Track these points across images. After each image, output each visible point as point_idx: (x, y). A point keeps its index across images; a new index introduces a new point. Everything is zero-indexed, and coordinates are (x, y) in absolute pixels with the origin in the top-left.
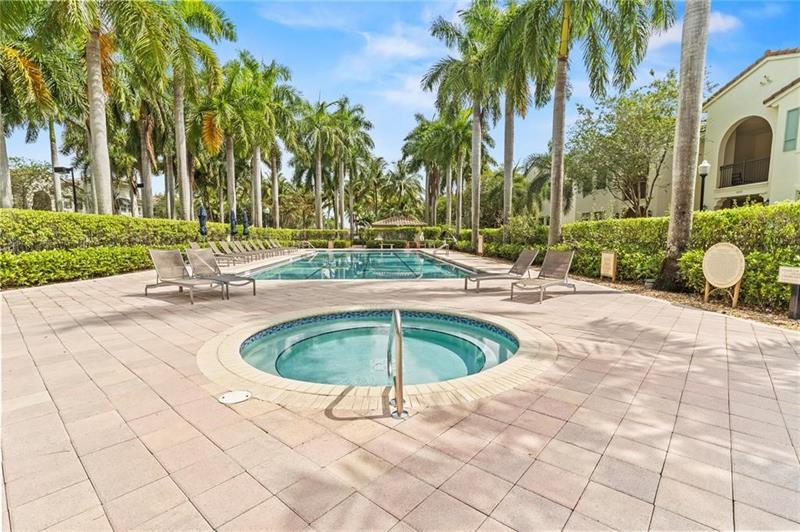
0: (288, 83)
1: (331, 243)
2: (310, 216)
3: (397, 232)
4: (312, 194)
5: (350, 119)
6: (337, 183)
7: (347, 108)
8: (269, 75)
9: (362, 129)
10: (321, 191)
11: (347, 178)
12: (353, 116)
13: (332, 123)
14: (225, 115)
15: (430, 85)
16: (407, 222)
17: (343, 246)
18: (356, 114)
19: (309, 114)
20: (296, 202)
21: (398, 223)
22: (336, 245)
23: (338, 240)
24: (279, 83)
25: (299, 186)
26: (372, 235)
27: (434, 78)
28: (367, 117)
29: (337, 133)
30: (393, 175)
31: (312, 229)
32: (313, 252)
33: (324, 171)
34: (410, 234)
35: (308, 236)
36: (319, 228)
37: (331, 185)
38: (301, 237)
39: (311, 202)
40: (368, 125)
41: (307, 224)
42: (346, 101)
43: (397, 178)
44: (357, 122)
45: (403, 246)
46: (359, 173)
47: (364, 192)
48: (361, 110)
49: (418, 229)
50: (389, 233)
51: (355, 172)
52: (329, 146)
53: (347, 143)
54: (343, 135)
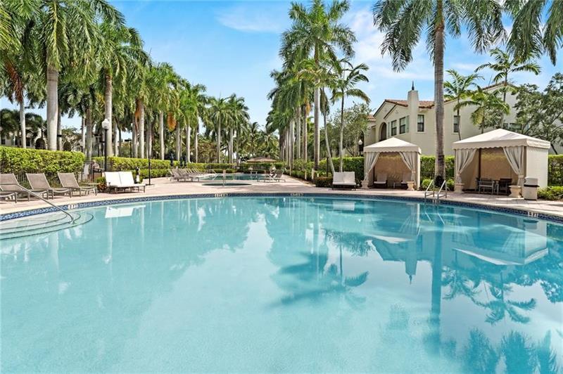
0: (204, 93)
1: (224, 171)
2: (214, 156)
3: (261, 165)
4: (215, 143)
5: (236, 105)
6: (229, 137)
7: (235, 99)
8: (196, 91)
9: (243, 110)
10: (220, 141)
11: (235, 136)
12: (238, 103)
13: (227, 108)
14: (178, 114)
15: (271, 97)
16: (266, 160)
17: (230, 172)
18: (240, 102)
19: (215, 104)
20: (206, 147)
21: (261, 160)
22: (227, 172)
23: (228, 169)
24: (200, 93)
25: (208, 138)
26: (247, 167)
27: (273, 94)
28: (245, 104)
29: (229, 113)
30: (263, 132)
31: (214, 163)
32: (215, 175)
33: (222, 131)
34: (267, 166)
35: (212, 167)
36: (218, 162)
37: (226, 138)
38: (208, 168)
39: (215, 147)
40: (246, 108)
41: (211, 160)
42: (235, 96)
43: (265, 134)
44: (240, 106)
45: (263, 173)
46: (242, 132)
47: (246, 142)
48: (243, 100)
49: (272, 163)
50: (256, 165)
51: (240, 132)
52: (225, 120)
53: (234, 118)
54: (232, 114)
